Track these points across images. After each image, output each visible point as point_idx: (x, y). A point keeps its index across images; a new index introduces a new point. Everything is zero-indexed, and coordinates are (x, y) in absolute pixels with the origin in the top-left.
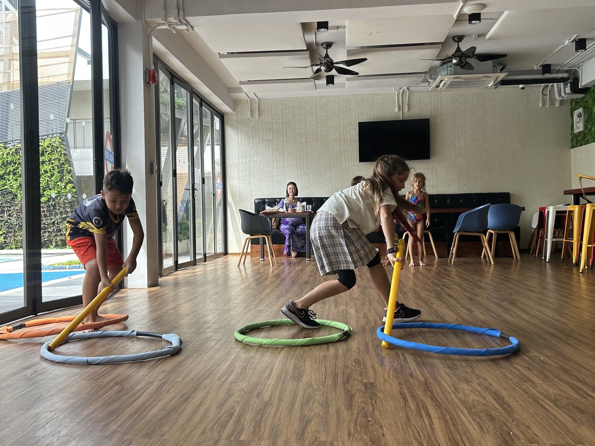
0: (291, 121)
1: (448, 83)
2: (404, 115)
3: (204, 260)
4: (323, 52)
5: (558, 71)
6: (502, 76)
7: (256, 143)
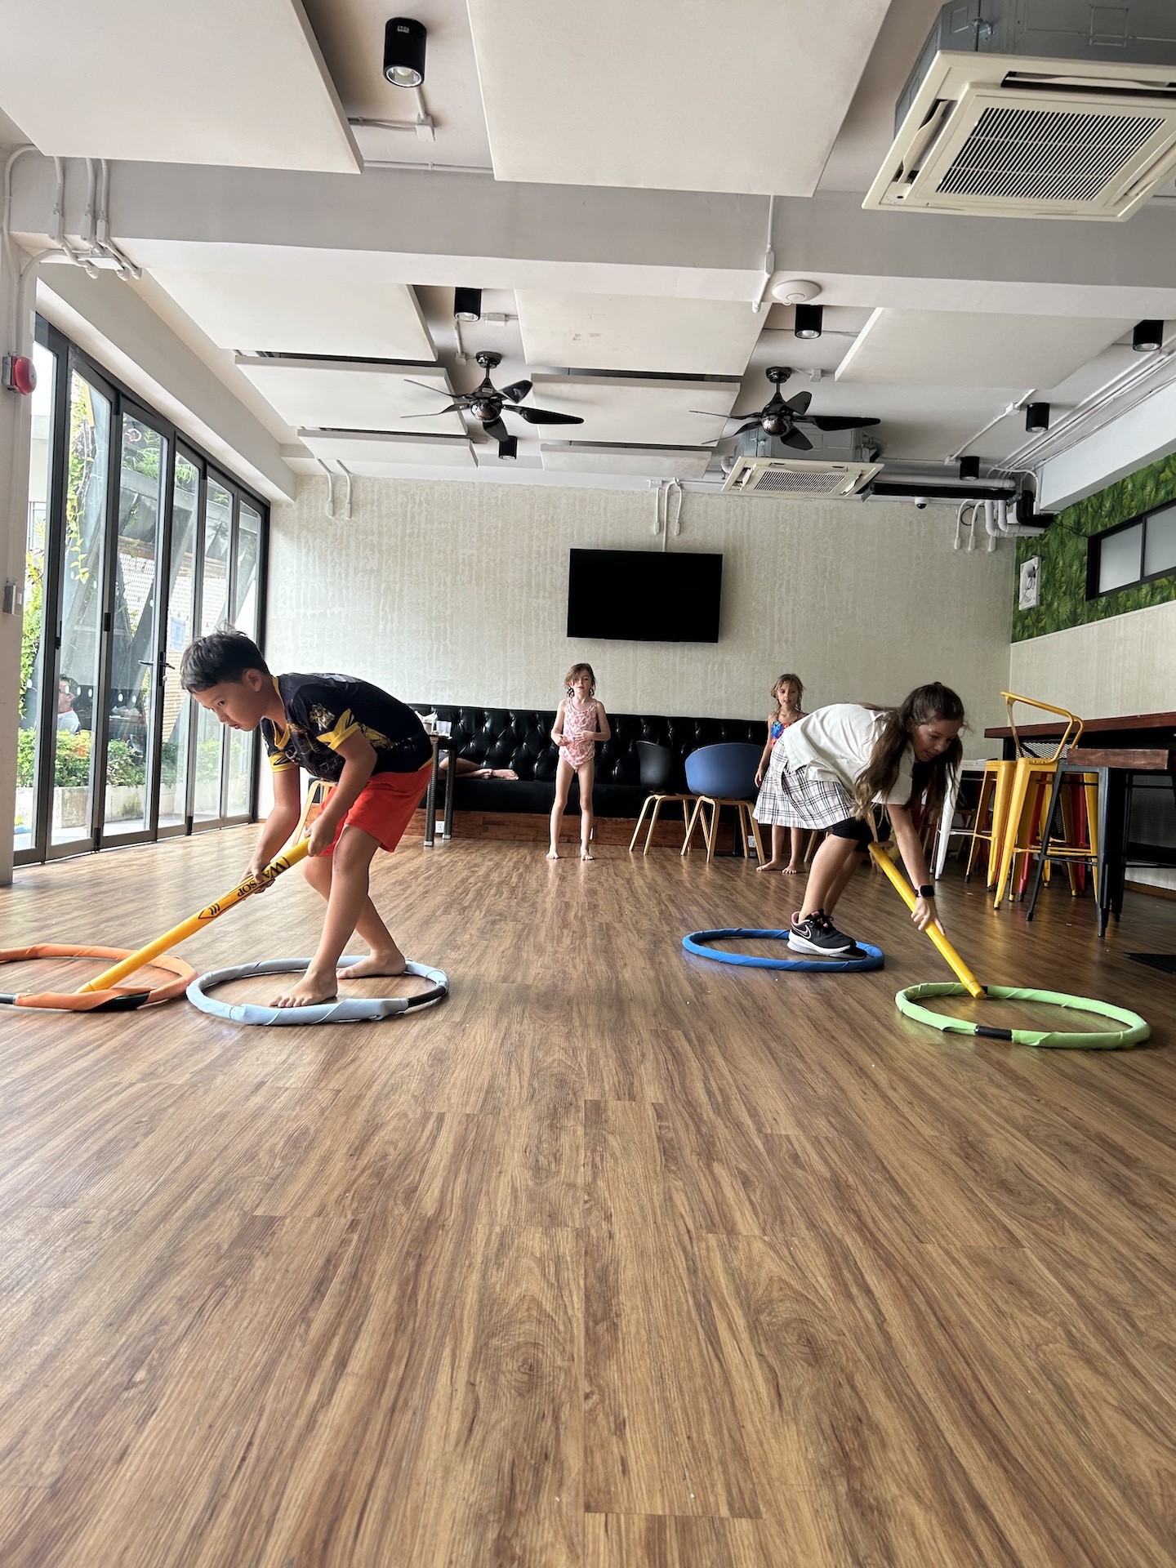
0: (422, 531)
1: (759, 475)
2: (670, 541)
3: (186, 831)
4: (478, 375)
5: (995, 475)
6: (872, 469)
7: (340, 574)
